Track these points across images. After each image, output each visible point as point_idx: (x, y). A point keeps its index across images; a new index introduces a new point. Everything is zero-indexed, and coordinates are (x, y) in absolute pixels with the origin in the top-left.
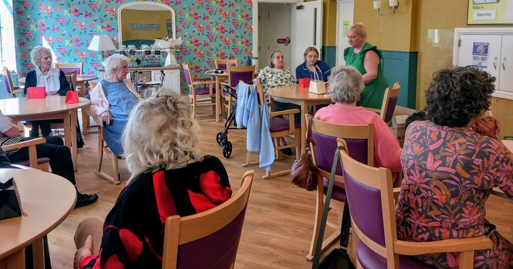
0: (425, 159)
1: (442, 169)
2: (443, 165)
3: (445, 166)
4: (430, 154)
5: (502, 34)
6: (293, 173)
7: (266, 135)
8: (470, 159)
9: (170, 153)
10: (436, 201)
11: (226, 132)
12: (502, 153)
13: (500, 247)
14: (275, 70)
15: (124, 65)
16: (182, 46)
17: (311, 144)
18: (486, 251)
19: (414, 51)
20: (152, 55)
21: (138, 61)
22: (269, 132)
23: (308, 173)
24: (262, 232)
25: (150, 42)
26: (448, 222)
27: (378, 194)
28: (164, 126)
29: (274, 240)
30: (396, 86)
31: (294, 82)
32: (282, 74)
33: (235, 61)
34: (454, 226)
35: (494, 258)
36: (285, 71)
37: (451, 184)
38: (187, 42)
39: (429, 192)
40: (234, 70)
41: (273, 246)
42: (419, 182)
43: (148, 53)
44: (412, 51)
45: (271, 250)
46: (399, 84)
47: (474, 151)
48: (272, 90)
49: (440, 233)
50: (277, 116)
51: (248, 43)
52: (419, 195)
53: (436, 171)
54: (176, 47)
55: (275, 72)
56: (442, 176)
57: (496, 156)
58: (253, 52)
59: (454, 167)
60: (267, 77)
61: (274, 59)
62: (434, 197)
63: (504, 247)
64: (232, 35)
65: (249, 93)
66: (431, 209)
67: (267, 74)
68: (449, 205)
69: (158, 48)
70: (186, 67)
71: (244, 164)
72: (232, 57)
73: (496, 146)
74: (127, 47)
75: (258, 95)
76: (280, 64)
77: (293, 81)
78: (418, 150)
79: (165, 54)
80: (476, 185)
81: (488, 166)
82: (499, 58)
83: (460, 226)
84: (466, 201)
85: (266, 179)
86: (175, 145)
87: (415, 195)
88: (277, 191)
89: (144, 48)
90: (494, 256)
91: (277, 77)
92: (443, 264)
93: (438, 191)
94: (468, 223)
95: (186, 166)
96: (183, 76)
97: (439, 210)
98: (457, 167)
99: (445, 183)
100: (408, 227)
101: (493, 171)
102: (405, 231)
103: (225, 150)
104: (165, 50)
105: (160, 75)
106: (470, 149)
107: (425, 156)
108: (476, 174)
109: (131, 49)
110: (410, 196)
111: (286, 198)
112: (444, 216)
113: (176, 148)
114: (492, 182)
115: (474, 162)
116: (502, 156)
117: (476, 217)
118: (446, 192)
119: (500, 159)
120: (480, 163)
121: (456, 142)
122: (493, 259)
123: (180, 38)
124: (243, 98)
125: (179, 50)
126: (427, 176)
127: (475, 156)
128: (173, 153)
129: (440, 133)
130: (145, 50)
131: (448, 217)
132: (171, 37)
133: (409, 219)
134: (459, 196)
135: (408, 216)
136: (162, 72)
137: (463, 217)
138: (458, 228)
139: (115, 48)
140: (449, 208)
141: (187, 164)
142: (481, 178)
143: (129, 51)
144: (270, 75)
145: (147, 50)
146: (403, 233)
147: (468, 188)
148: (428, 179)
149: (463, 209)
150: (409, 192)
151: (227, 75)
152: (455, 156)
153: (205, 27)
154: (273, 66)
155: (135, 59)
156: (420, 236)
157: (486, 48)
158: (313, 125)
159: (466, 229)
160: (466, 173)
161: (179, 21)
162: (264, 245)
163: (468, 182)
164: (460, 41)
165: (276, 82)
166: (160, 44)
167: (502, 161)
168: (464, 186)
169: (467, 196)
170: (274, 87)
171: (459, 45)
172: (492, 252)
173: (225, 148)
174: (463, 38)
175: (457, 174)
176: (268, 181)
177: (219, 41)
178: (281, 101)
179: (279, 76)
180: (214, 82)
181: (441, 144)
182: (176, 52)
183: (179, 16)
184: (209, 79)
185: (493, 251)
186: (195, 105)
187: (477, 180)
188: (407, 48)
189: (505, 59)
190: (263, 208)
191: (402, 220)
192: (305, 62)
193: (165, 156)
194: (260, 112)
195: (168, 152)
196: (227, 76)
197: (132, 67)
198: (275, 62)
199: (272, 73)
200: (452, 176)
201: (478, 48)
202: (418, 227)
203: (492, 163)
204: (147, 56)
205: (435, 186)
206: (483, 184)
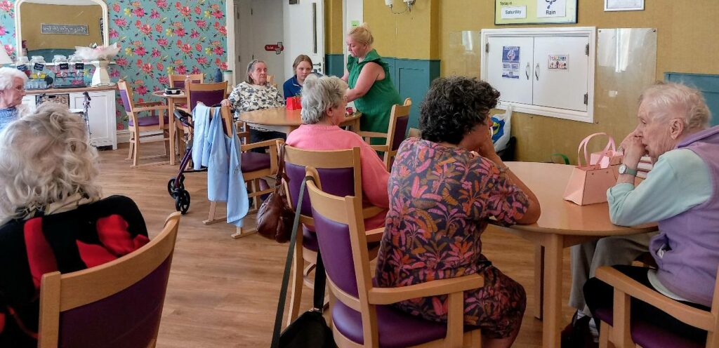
0: (411, 185)
1: (428, 196)
2: (428, 191)
3: (430, 192)
4: (417, 179)
5: (534, 36)
6: (259, 221)
7: (235, 175)
8: (458, 183)
9: (52, 187)
10: (420, 236)
11: (182, 177)
12: (495, 173)
13: (497, 285)
14: (255, 87)
15: (17, 84)
16: (118, 56)
17: (283, 180)
18: (478, 291)
19: (436, 59)
20: (71, 70)
21: (49, 80)
22: (240, 173)
23: (278, 219)
24: (223, 309)
25: (69, 52)
26: (434, 261)
27: (346, 232)
28: (42, 150)
29: (240, 318)
30: (407, 102)
31: (282, 103)
32: (264, 92)
33: (200, 77)
34: (440, 265)
35: (487, 299)
36: (268, 88)
37: (436, 214)
38: (126, 49)
39: (414, 225)
40: (196, 88)
41: (237, 325)
42: (402, 213)
43: (64, 67)
44: (433, 59)
45: (234, 330)
46: (410, 100)
47: (463, 172)
48: (251, 115)
49: (425, 275)
50: (253, 150)
51: (220, 51)
52: (403, 229)
53: (421, 199)
54: (109, 58)
55: (255, 90)
56: (427, 204)
57: (489, 177)
58: (227, 64)
59: (440, 193)
60: (243, 97)
61: (253, 71)
62: (419, 231)
63: (502, 285)
64: (196, 40)
65: (210, 119)
66: (415, 247)
67: (243, 93)
68: (435, 241)
69: (79, 59)
70: (123, 86)
71: (207, 221)
72: (196, 71)
73: (489, 166)
74: (30, 59)
75: (223, 121)
76: (262, 80)
77: (280, 102)
78: (405, 173)
79: (92, 69)
80: (465, 213)
81: (480, 190)
82: (531, 65)
83: (446, 266)
84: (455, 235)
85: (237, 238)
86: (61, 175)
87: (399, 230)
88: (252, 253)
89: (58, 60)
90: (488, 296)
91: (256, 96)
92: (430, 312)
93: (423, 223)
94: (456, 263)
95: (76, 208)
96: (119, 100)
97: (423, 247)
98: (444, 194)
99: (431, 213)
100: (391, 273)
101: (487, 196)
102: (386, 276)
103: (179, 202)
104: (92, 63)
105: (83, 99)
106: (459, 171)
107: (411, 180)
108: (465, 200)
109: (37, 62)
110: (394, 231)
111: (263, 260)
112: (428, 254)
113: (62, 181)
114: (484, 209)
115: (463, 186)
116: (495, 177)
117: (466, 256)
118: (432, 224)
119: (494, 181)
120: (470, 187)
121: (444, 163)
122: (487, 301)
123: (115, 45)
124: (202, 127)
125: (114, 62)
126: (411, 206)
127: (464, 179)
128: (56, 188)
129: (428, 152)
130: (59, 64)
131: (433, 255)
132: (101, 42)
133: (391, 262)
134: (447, 229)
135: (391, 258)
136: (86, 94)
137: (451, 256)
138: (444, 268)
139: (10, 61)
140: (435, 245)
141: (78, 205)
142: (470, 204)
143: (33, 64)
144: (247, 94)
145: (62, 63)
146: (385, 280)
147: (457, 219)
148: (412, 210)
149: (451, 245)
150: (392, 226)
151: (186, 96)
152: (442, 180)
153: (153, 27)
154: (251, 81)
155: (44, 76)
156: (404, 282)
157: (517, 52)
158: (287, 154)
159: (455, 269)
160: (454, 200)
161: (114, 20)
162: (225, 325)
163: (456, 210)
164: (487, 45)
165: (256, 104)
166: (84, 54)
167: (496, 182)
168: (452, 216)
169: (456, 229)
170: (253, 110)
171: (487, 51)
172: (485, 292)
173: (179, 200)
174: (491, 41)
175: (443, 202)
176: (239, 241)
177: (175, 48)
178: (263, 129)
179: (260, 94)
180: (165, 107)
181: (428, 166)
182: (109, 65)
183: (113, 13)
184: (159, 104)
185: (487, 291)
186: (138, 141)
187: (466, 207)
188: (426, 55)
189: (538, 66)
190: (229, 277)
191: (384, 263)
192: (296, 76)
193: (44, 190)
194: (226, 145)
195: (50, 185)
196: (186, 98)
197: (39, 88)
198: (255, 75)
199: (249, 91)
200: (437, 204)
201: (509, 53)
202: (402, 272)
203: (484, 185)
204: (62, 72)
205: (420, 218)
206: (472, 211)
